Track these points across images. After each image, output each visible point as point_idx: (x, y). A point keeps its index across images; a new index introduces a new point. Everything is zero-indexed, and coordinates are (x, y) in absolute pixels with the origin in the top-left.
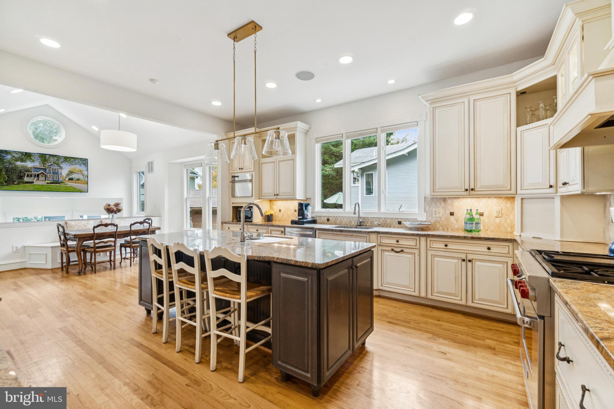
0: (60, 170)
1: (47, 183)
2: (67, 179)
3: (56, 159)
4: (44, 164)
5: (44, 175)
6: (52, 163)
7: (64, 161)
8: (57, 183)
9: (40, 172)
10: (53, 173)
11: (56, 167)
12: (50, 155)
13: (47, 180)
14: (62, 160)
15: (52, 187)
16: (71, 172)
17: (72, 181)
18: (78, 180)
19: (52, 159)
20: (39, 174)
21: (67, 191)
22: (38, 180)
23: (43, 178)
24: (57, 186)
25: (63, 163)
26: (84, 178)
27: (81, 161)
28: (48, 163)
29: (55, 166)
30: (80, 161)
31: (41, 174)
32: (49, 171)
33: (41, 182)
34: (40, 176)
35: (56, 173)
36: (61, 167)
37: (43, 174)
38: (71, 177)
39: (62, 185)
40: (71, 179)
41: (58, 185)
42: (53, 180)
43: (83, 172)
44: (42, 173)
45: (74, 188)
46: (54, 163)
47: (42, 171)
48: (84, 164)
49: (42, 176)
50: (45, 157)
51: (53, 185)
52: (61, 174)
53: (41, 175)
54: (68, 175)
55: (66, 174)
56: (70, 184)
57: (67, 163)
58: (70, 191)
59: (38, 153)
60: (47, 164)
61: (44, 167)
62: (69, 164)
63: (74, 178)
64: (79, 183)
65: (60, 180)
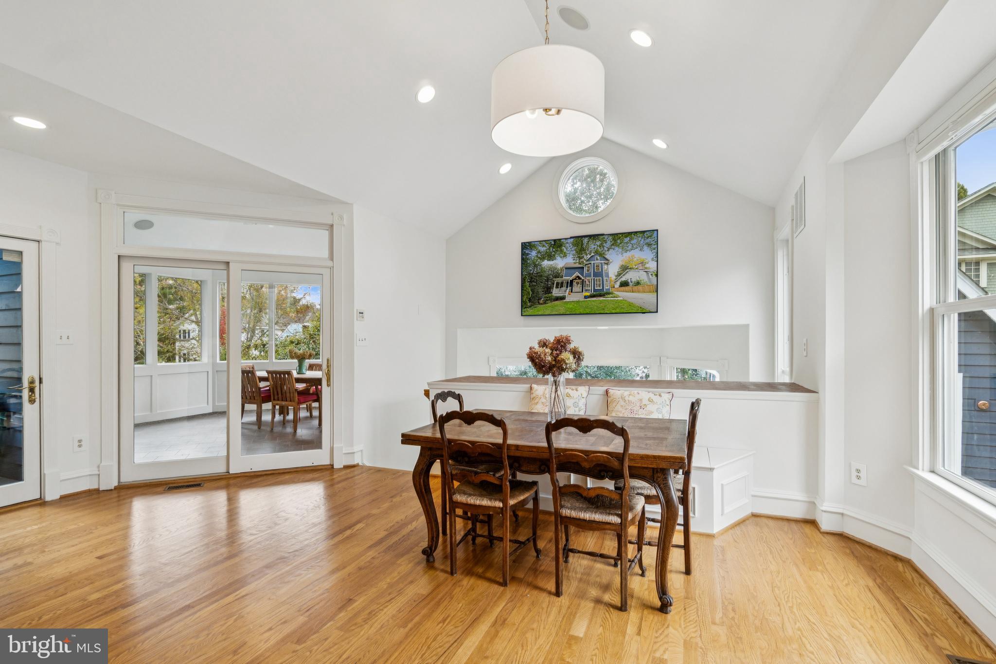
0: (606, 266)
1: (586, 297)
2: (618, 284)
3: (598, 243)
4: (580, 258)
5: (580, 281)
6: (593, 254)
7: (613, 245)
8: (600, 296)
9: (574, 276)
10: (596, 275)
11: (598, 261)
12: (590, 236)
13: (586, 290)
14: (608, 244)
15: (593, 303)
16: (625, 269)
17: (626, 288)
18: (638, 283)
19: (593, 246)
20: (573, 280)
21: (618, 311)
22: (572, 292)
23: (577, 288)
24: (601, 302)
25: (611, 251)
26: (649, 279)
27: (643, 240)
28: (587, 255)
29: (597, 259)
30: (640, 239)
31: (575, 279)
32: (588, 271)
33: (574, 297)
34: (574, 283)
35: (598, 274)
36: (608, 260)
37: (580, 278)
38: (623, 279)
39: (609, 298)
40: (624, 284)
41: (601, 299)
42: (595, 290)
43: (647, 266)
44: (578, 277)
45: (630, 304)
46: (597, 252)
47: (577, 274)
48: (649, 245)
49: (578, 283)
50: (582, 244)
51: (593, 301)
52: (607, 275)
53: (576, 281)
54: (619, 275)
55: (616, 274)
56: (624, 295)
57: (617, 249)
58: (622, 311)
59: (571, 238)
60: (585, 257)
61: (580, 264)
62: (620, 250)
63: (629, 281)
64: (639, 292)
65: (606, 288)
